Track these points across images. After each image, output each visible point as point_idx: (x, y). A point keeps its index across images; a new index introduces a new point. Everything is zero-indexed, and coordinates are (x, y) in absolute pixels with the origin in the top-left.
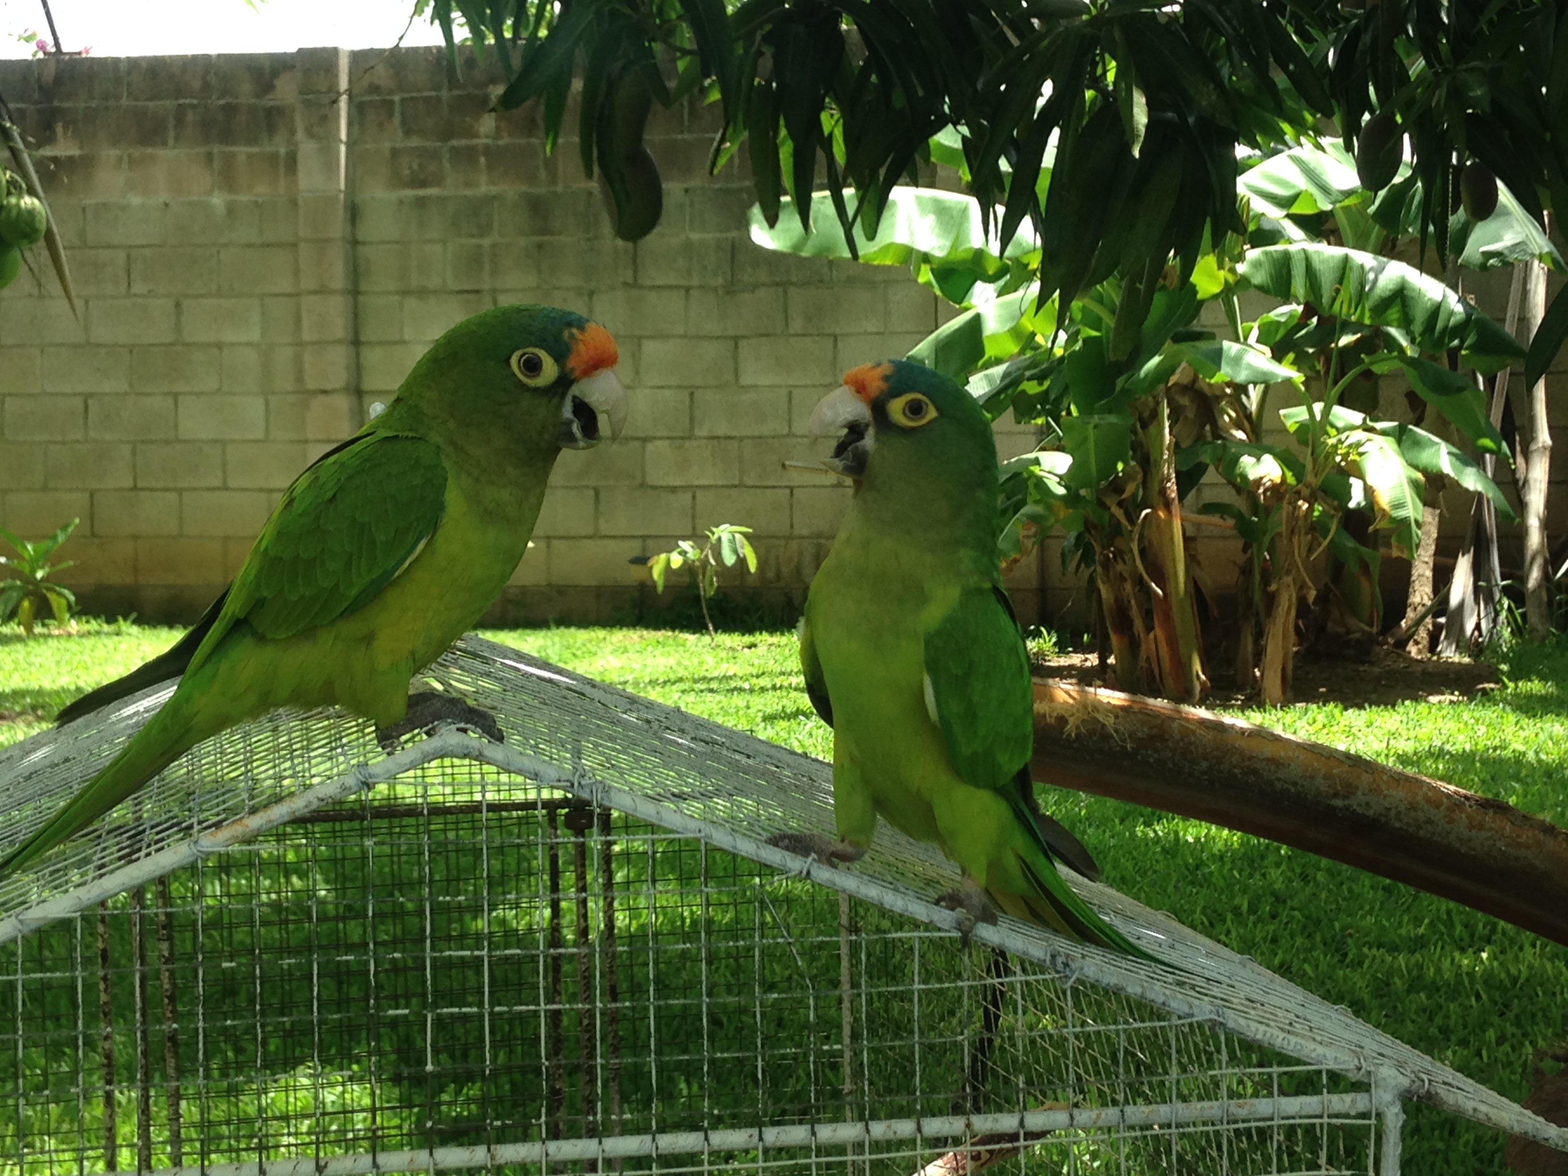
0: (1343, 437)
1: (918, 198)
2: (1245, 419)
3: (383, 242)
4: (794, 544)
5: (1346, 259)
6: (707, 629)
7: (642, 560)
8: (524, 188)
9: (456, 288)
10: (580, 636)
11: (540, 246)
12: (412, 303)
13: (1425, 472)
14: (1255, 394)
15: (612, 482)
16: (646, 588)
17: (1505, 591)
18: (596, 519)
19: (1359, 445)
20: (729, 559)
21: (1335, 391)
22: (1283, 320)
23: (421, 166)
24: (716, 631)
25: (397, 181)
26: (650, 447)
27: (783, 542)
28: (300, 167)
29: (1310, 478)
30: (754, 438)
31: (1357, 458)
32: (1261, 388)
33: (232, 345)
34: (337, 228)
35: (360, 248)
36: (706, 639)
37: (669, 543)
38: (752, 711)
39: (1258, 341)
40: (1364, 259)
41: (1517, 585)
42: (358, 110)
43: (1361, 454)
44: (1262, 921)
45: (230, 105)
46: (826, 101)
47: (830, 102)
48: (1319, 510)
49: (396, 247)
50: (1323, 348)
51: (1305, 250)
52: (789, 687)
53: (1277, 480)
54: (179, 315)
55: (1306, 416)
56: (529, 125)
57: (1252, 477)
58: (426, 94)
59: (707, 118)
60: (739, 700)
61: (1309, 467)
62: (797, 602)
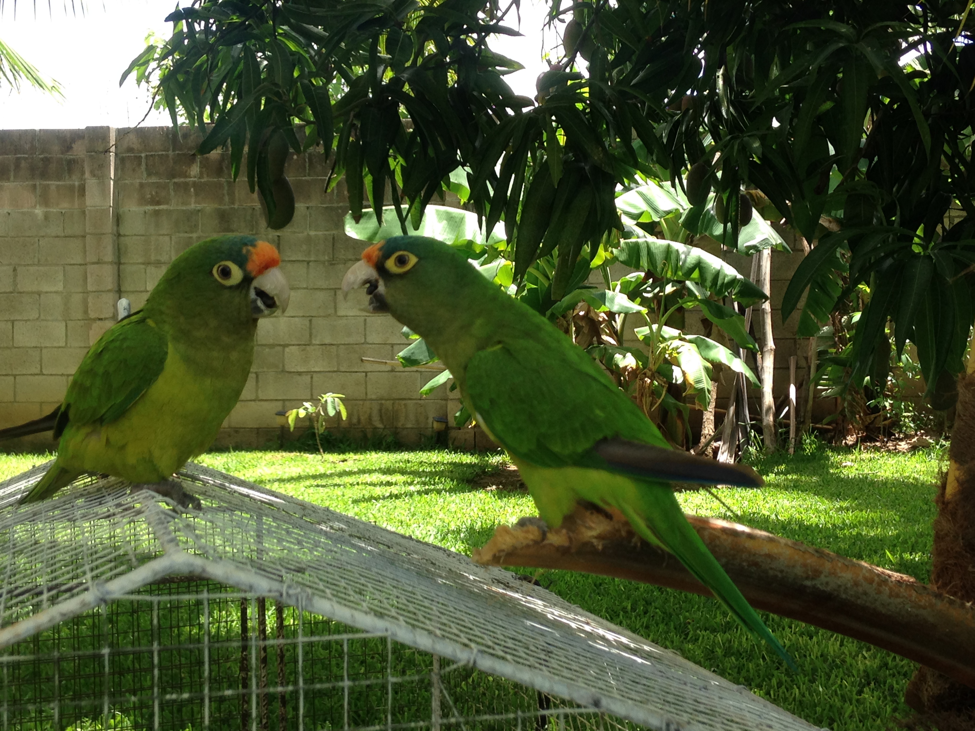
0: (669, 343)
1: (437, 211)
2: (614, 333)
3: (135, 235)
4: (368, 403)
5: (669, 246)
6: (319, 451)
7: (282, 414)
8: (216, 206)
10: (247, 456)
12: (151, 270)
13: (712, 362)
14: (619, 320)
15: (265, 370)
16: (284, 428)
17: (752, 427)
18: (257, 390)
19: (677, 348)
20: (332, 413)
21: (664, 319)
22: (633, 280)
23: (157, 193)
24: (324, 452)
25: (143, 201)
26: (287, 350)
27: (361, 402)
28: (87, 193)
29: (651, 366)
30: (344, 344)
31: (676, 355)
32: (622, 315)
33: (47, 292)
34: (109, 226)
35: (122, 239)
36: (319, 457)
37: (298, 403)
38: (346, 498)
39: (620, 292)
40: (679, 247)
41: (758, 423)
42: (121, 161)
43: (678, 353)
44: (640, 616)
45: (46, 157)
46: (391, 151)
47: (394, 152)
48: (656, 383)
49: (143, 238)
50: (656, 295)
51: (646, 242)
52: (366, 484)
53: (634, 367)
54: (15, 276)
55: (648, 331)
56: (219, 171)
57: (621, 365)
58: (160, 153)
59: (319, 168)
60: (338, 491)
61: (651, 359)
62: (369, 436)
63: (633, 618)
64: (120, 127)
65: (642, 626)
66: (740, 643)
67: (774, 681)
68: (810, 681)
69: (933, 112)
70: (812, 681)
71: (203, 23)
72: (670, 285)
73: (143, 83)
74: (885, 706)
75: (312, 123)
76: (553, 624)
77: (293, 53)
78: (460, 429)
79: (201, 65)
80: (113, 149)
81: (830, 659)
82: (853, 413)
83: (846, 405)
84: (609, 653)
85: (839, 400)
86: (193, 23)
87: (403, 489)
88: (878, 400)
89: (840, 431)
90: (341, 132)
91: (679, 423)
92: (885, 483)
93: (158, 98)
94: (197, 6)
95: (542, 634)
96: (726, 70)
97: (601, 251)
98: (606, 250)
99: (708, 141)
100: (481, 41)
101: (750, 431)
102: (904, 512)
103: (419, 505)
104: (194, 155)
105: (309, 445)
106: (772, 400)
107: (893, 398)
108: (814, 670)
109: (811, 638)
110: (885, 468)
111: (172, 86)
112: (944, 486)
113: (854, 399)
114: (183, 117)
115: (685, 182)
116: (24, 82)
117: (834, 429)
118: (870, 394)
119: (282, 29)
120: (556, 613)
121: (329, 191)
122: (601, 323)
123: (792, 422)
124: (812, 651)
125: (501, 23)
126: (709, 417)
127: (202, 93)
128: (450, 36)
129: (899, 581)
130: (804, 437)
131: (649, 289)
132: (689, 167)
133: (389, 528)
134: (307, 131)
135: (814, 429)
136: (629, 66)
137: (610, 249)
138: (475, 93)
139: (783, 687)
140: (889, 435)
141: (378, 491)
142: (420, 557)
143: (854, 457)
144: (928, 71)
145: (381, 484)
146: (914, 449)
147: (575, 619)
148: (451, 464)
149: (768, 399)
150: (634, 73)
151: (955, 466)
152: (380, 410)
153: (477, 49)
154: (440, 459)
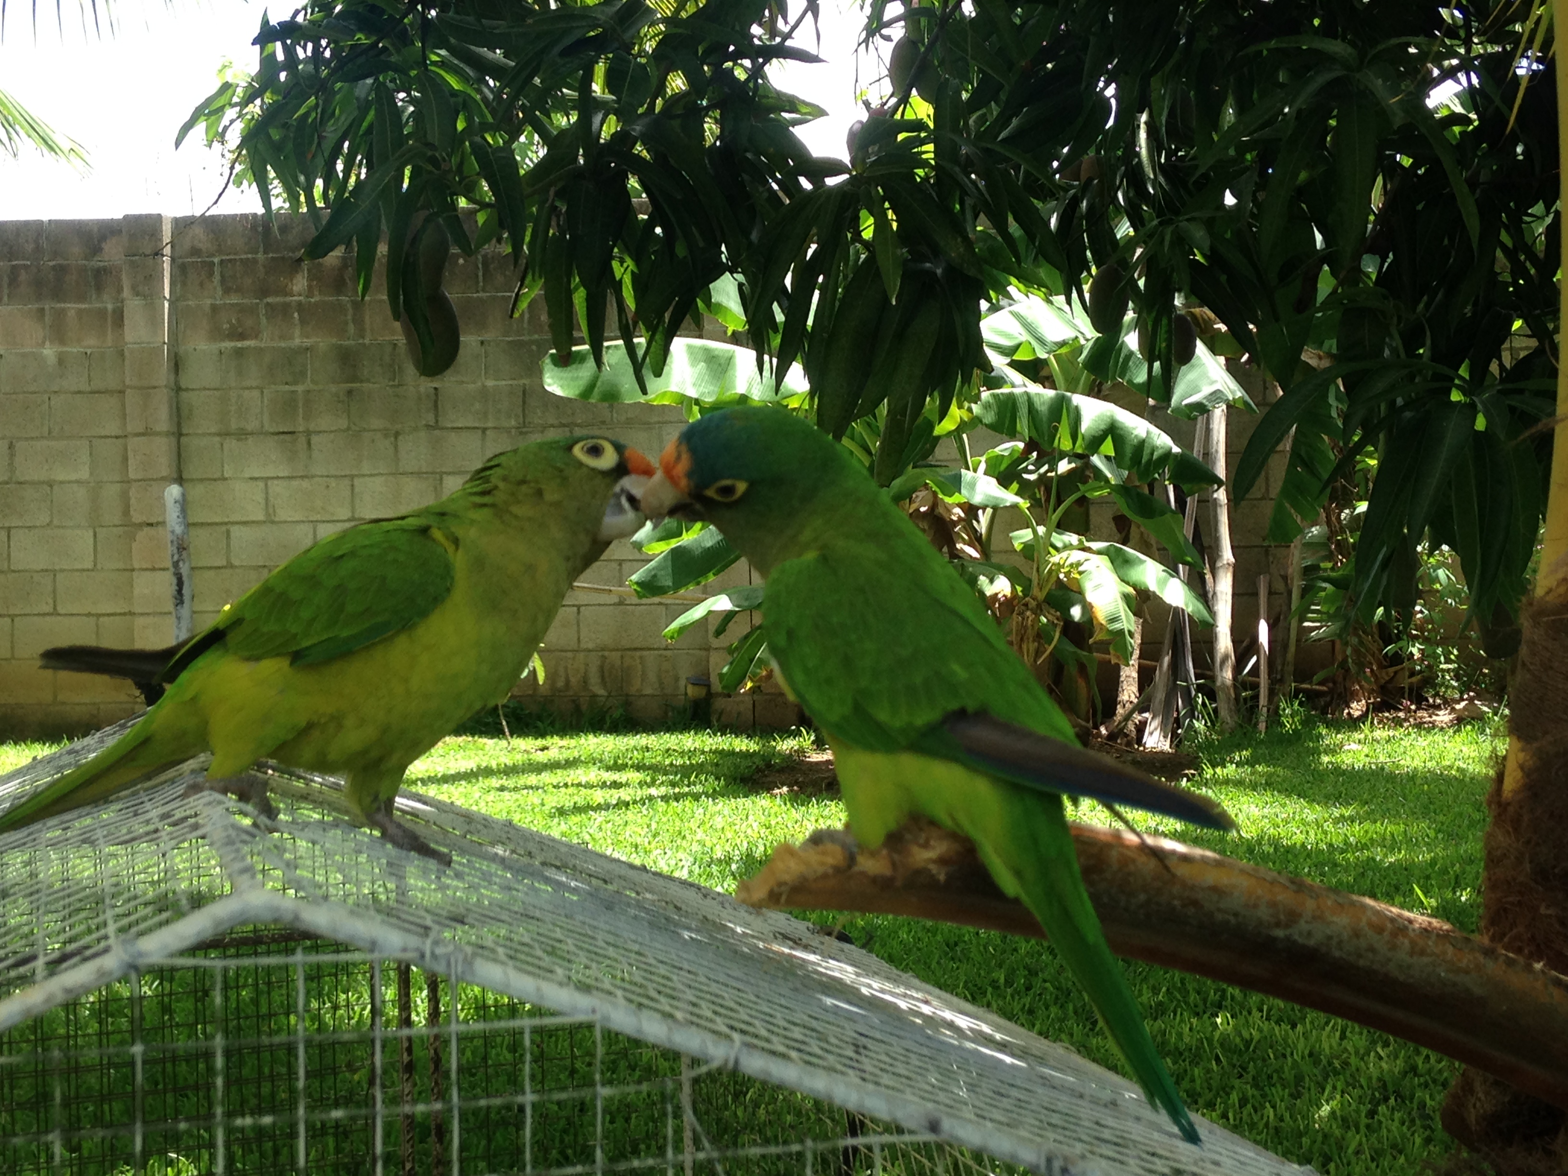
0: (1063, 556)
1: (690, 347)
2: (976, 540)
3: (205, 389)
4: (581, 655)
5: (1063, 401)
6: (504, 733)
8: (334, 340)
9: (272, 430)
11: (350, 392)
12: (231, 444)
13: (1134, 587)
14: (984, 518)
17: (1199, 688)
19: (1079, 564)
21: (1055, 517)
22: (1006, 454)
23: (238, 320)
24: (512, 736)
25: (216, 334)
27: (571, 655)
28: (126, 322)
29: (1035, 591)
31: (1077, 576)
32: (989, 511)
33: (62, 482)
34: (162, 375)
35: (184, 395)
36: (503, 743)
38: (546, 808)
39: (985, 474)
40: (1079, 400)
41: (1209, 683)
42: (181, 270)
43: (1080, 573)
44: (1019, 993)
45: (61, 266)
46: (616, 250)
47: (620, 251)
48: (1043, 620)
49: (217, 393)
50: (1042, 477)
51: (1027, 393)
52: (579, 785)
53: (1009, 594)
54: (12, 456)
55: (1031, 536)
56: (338, 284)
57: (988, 593)
58: (244, 256)
59: (500, 279)
60: (534, 798)
61: (1035, 582)
62: (584, 707)
63: (1008, 997)
64: (179, 215)
65: (1022, 1009)
66: (1180, 1035)
67: (1234, 1097)
68: (1291, 1095)
69: (1482, 179)
70: (1296, 1096)
71: (310, 46)
72: (1066, 460)
73: (216, 145)
74: (1413, 1134)
75: (488, 205)
76: (870, 1004)
77: (454, 93)
78: (729, 696)
79: (306, 115)
80: (167, 250)
81: (1324, 1062)
82: (1361, 666)
83: (1349, 651)
84: (961, 1048)
85: (1338, 646)
86: (293, 45)
87: (639, 792)
88: (1401, 644)
89: (1340, 695)
90: (536, 221)
91: (1081, 683)
92: (1412, 777)
93: (238, 168)
94: (300, 19)
95: (850, 1017)
96: (1151, 116)
97: (954, 409)
98: (960, 407)
99: (1124, 229)
100: (757, 72)
101: (1196, 696)
102: (1443, 824)
103: (664, 819)
104: (300, 260)
105: (487, 725)
106: (1230, 645)
107: (1426, 641)
108: (1299, 1079)
109: (1294, 1026)
110: (1413, 752)
111: (260, 147)
112: (1500, 777)
113: (1361, 643)
114: (280, 199)
115: (1087, 296)
116: (27, 145)
117: (1331, 691)
118: (1385, 634)
119: (439, 55)
120: (875, 985)
121: (516, 315)
122: (954, 524)
123: (1263, 680)
124: (1296, 1046)
125: (788, 43)
126: (1129, 675)
127: (310, 156)
128: (708, 65)
129: (1425, 930)
130: (1282, 705)
131: (1031, 467)
132: (1094, 270)
133: (616, 855)
134: (481, 218)
135: (1297, 691)
136: (995, 109)
137: (966, 405)
138: (749, 155)
139: (1249, 1106)
140: (1420, 700)
141: (599, 796)
142: (655, 897)
143: (1362, 736)
144: (1473, 116)
145: (604, 785)
146: (1460, 721)
147: (905, 996)
148: (715, 752)
149: (1224, 643)
150: (1003, 121)
151: (1518, 745)
152: (602, 669)
153: (751, 85)
154: (698, 744)
